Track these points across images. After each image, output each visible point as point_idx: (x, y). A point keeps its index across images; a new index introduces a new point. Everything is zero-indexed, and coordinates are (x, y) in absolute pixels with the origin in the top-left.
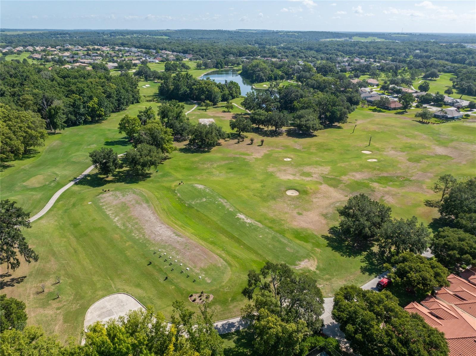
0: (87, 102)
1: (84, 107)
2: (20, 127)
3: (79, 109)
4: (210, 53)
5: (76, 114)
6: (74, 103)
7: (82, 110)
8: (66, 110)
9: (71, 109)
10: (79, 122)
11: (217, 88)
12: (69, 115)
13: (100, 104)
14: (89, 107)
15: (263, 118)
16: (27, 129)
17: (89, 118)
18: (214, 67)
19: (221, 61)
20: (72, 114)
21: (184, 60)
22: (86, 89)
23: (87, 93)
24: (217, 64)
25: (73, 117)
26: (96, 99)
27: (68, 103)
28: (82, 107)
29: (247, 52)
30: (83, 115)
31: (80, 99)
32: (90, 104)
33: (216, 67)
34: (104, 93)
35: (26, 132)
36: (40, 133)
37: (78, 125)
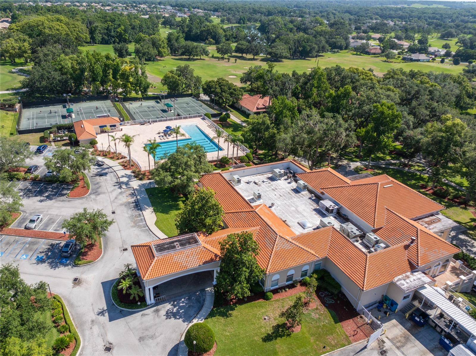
0: (116, 28)
1: (114, 31)
2: (75, 30)
3: (111, 32)
4: (239, 12)
5: (109, 35)
6: (108, 28)
7: (113, 33)
8: (102, 31)
9: (105, 31)
10: (110, 42)
11: (222, 31)
12: (104, 36)
13: (125, 31)
14: (117, 32)
15: (244, 47)
16: (78, 32)
17: (118, 40)
18: (236, 23)
19: (244, 18)
20: (105, 35)
21: (212, 17)
22: (116, 19)
23: (117, 22)
24: (240, 19)
25: (106, 37)
26: (123, 27)
27: (104, 27)
28: (113, 31)
29: (277, 12)
30: (113, 37)
31: (112, 26)
32: (119, 30)
33: (239, 23)
34: (130, 25)
35: (77, 34)
36: (85, 36)
37: (109, 44)
